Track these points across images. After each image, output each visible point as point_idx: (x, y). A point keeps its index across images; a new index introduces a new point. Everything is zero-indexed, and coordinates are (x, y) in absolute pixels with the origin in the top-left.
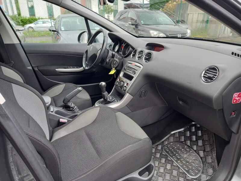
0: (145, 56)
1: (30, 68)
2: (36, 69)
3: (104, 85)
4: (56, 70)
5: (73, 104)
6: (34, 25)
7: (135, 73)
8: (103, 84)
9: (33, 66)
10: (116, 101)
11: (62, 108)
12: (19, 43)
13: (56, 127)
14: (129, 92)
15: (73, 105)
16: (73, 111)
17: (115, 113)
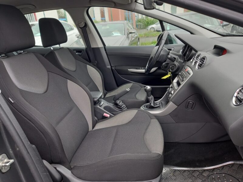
0: (199, 61)
1: (109, 67)
2: (113, 68)
3: (149, 90)
4: (129, 70)
5: (121, 102)
6: (156, 25)
7: (183, 81)
8: (148, 88)
9: (112, 65)
10: (161, 107)
11: (113, 104)
12: (103, 46)
13: (101, 119)
14: (173, 101)
15: (121, 104)
16: (121, 109)
17: (151, 119)
